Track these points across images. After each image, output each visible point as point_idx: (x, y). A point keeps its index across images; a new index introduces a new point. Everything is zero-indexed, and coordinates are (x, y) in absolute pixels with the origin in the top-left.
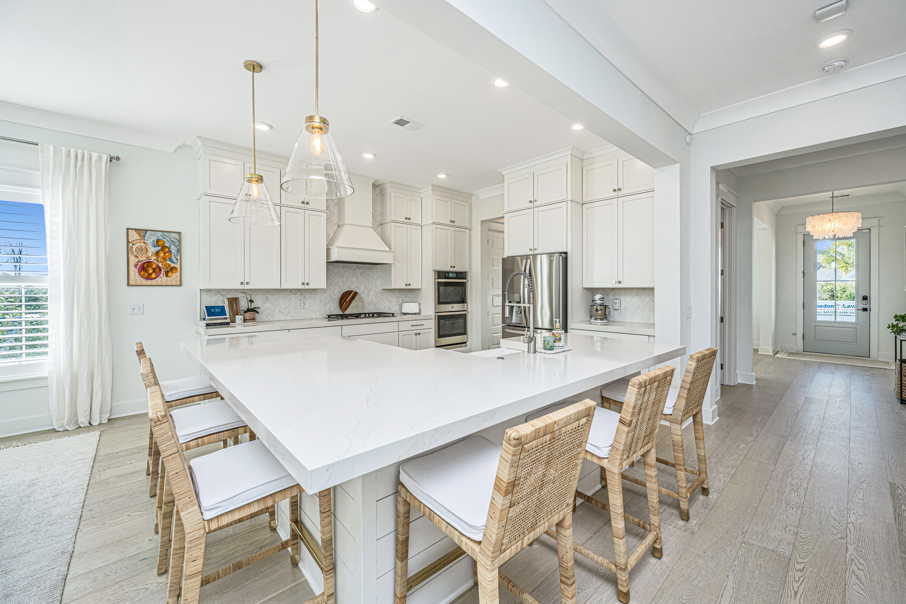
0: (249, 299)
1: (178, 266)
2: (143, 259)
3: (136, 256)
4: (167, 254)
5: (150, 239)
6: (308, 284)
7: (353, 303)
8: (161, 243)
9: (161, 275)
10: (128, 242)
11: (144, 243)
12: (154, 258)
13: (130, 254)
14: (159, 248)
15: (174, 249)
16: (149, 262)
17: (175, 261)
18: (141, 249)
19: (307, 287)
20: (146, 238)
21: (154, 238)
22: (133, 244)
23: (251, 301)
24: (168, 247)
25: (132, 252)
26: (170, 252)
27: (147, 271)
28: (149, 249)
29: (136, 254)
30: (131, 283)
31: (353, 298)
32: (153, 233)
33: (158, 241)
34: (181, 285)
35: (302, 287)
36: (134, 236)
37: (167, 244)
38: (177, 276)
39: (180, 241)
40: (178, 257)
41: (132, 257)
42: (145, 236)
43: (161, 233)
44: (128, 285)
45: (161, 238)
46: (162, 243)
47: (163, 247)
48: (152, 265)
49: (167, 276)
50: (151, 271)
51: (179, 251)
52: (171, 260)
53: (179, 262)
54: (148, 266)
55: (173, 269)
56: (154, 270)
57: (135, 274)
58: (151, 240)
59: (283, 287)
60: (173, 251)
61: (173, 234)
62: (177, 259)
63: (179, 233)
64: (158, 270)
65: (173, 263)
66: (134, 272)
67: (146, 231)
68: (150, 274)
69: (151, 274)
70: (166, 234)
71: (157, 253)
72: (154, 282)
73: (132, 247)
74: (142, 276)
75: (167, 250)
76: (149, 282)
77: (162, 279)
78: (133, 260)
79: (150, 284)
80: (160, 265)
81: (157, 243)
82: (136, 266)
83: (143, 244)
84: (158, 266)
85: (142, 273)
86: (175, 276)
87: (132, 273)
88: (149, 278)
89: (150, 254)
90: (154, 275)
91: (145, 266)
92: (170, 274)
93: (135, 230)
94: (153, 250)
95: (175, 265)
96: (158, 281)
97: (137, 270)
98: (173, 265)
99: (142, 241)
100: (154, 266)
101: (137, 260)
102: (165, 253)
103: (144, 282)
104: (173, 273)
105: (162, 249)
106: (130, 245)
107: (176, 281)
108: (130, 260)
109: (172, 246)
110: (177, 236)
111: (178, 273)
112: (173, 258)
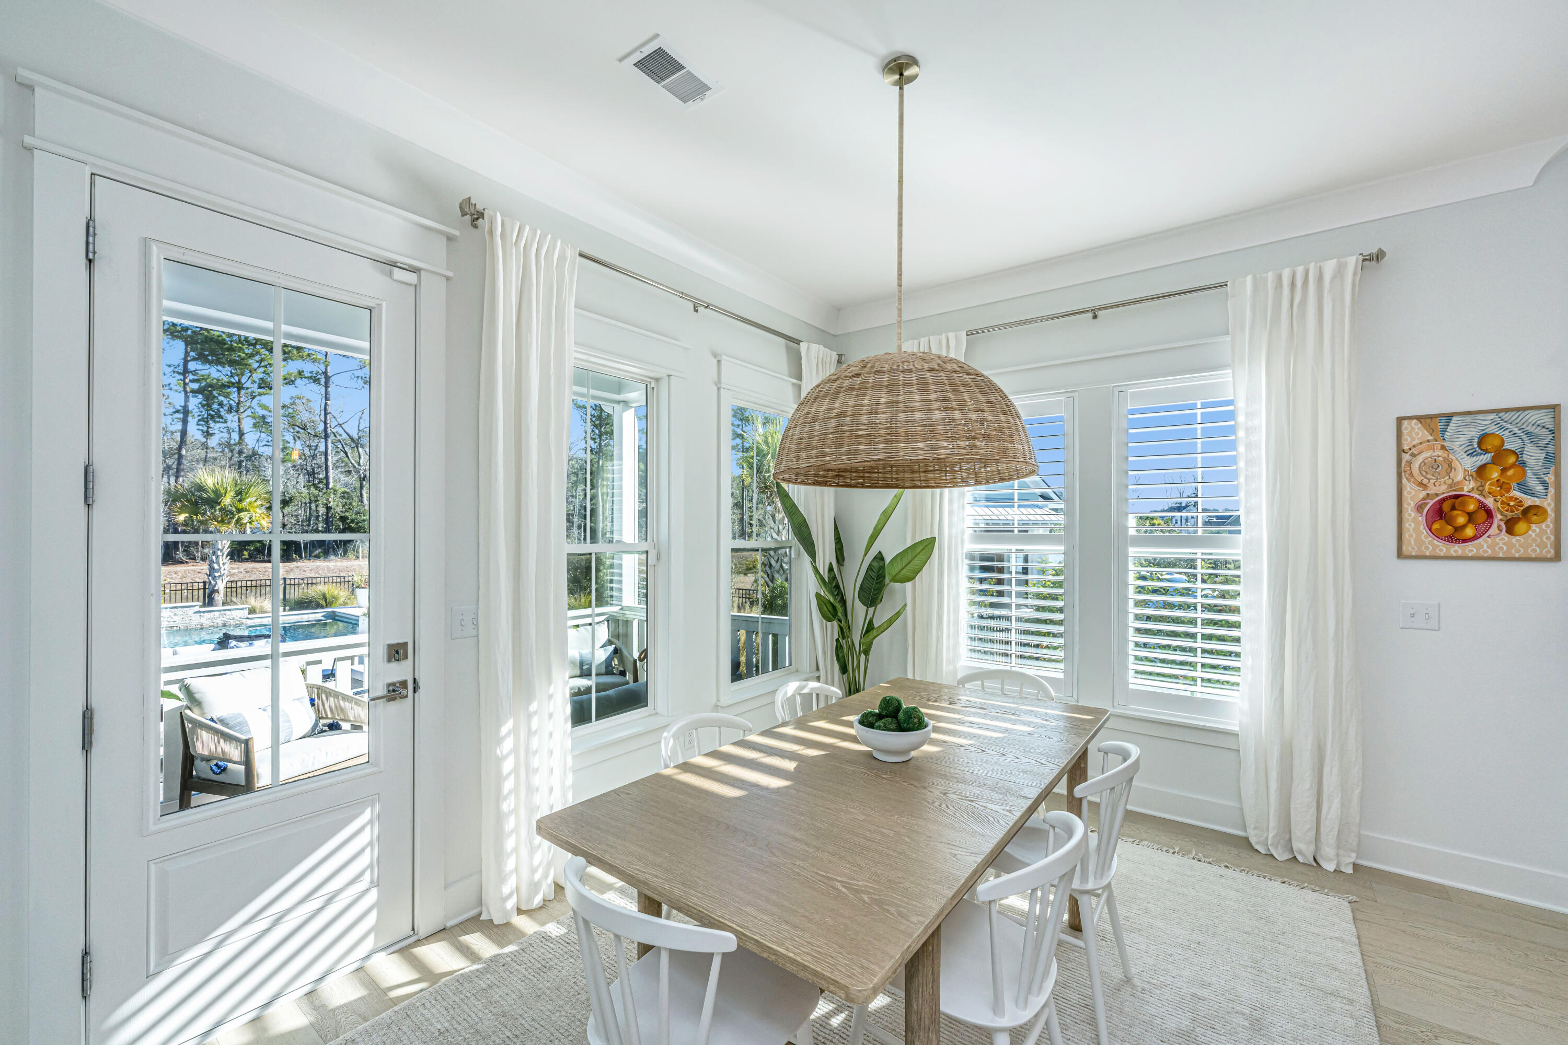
1: (1548, 504)
2: (1441, 489)
3: (1421, 484)
4: (1510, 473)
5: (1461, 437)
8: (1491, 444)
9: (1494, 530)
10: (1400, 451)
11: (1443, 447)
12: (1472, 484)
13: (1404, 481)
14: (1486, 458)
15: (1533, 456)
16: (1457, 497)
17: (1540, 488)
18: (1435, 465)
20: (1447, 435)
21: (1475, 433)
22: (1413, 455)
24: (1514, 453)
25: (1411, 475)
26: (1521, 464)
27: (1450, 521)
28: (1456, 464)
29: (1420, 478)
30: (1406, 549)
32: (1468, 419)
33: (1482, 439)
34: (1557, 557)
36: (1415, 433)
37: (1512, 445)
38: (1543, 532)
39: (1555, 432)
40: (1550, 478)
41: (1410, 488)
42: (1444, 431)
43: (1492, 416)
44: (1400, 555)
45: (1492, 429)
46: (1496, 442)
47: (1500, 454)
48: (1464, 504)
49: (1510, 531)
50: (1461, 520)
51: (1552, 459)
52: (1524, 488)
53: (1552, 491)
54: (1453, 508)
55: (1529, 513)
56: (1471, 516)
57: (1416, 529)
58: (1463, 439)
60: (1530, 462)
61: (1532, 412)
62: (1545, 484)
63: (1554, 409)
64: (1482, 515)
65: (1533, 495)
66: (1415, 524)
67: (1449, 417)
68: (1460, 529)
69: (1463, 527)
70: (1506, 416)
71: (1481, 471)
72: (1470, 549)
73: (1410, 463)
74: (1437, 535)
75: (1512, 459)
76: (1456, 549)
77: (1495, 540)
78: (1413, 494)
79: (1460, 552)
80: (1489, 502)
81: (1479, 444)
82: (1419, 508)
83: (1440, 453)
84: (1483, 507)
85: (1436, 526)
86: (1537, 532)
87: (1409, 526)
88: (1455, 538)
89: (1460, 477)
90: (1469, 532)
91: (1446, 507)
92: (1521, 526)
93: (1419, 418)
94: (1467, 463)
95: (1537, 502)
96: (1484, 545)
97: (1422, 519)
98: (1529, 501)
99: (1438, 444)
100: (1472, 507)
101: (1423, 494)
102: (1504, 470)
103: (1443, 548)
104: (1530, 522)
105: (1496, 460)
106: (1406, 457)
107: (1542, 545)
108: (1405, 493)
109: (1530, 449)
110: (1545, 418)
111: (1550, 521)
112: (1533, 482)
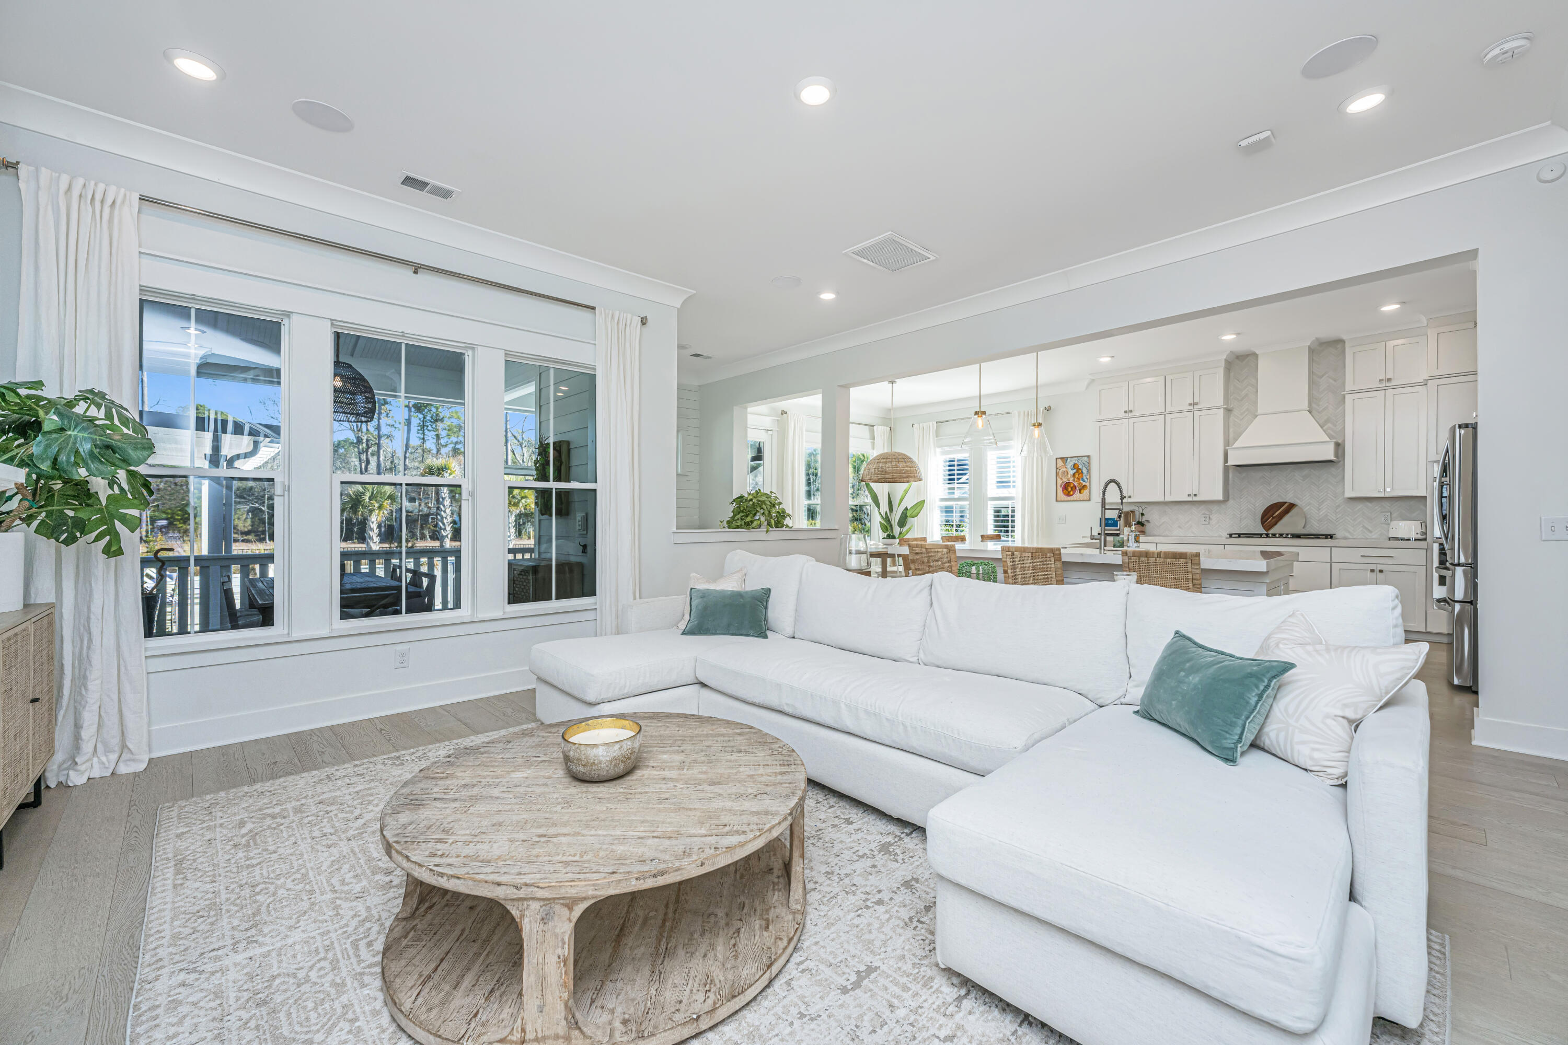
0: (1141, 512)
1: (1087, 484)
2: (1065, 480)
3: (1061, 479)
4: (1080, 475)
5: (1070, 464)
6: (1195, 495)
7: (1286, 519)
8: (1076, 466)
9: (1077, 492)
10: (1057, 469)
11: (1067, 468)
12: (1072, 479)
14: (1075, 471)
15: (1085, 470)
16: (1069, 483)
17: (1086, 480)
18: (1065, 473)
19: (1195, 499)
21: (1072, 463)
22: (1059, 470)
23: (1143, 514)
24: (1081, 469)
25: (1059, 476)
26: (1082, 473)
27: (1067, 490)
28: (1069, 472)
29: (1061, 477)
30: (1059, 499)
31: (1287, 511)
32: (1071, 459)
33: (1074, 465)
34: (1089, 500)
35: (1190, 499)
36: (1060, 463)
37: (1080, 467)
39: (1089, 463)
41: (1058, 479)
42: (1066, 463)
43: (1076, 459)
44: (1057, 501)
45: (1076, 462)
46: (1078, 466)
47: (1078, 469)
48: (1070, 485)
49: (1080, 493)
50: (1070, 489)
51: (1089, 472)
52: (1082, 479)
53: (1088, 480)
54: (1068, 486)
55: (1084, 487)
56: (1072, 488)
57: (1060, 493)
59: (1168, 499)
60: (1084, 472)
61: (1083, 458)
62: (1087, 478)
63: (1089, 456)
64: (1074, 488)
65: (1084, 481)
66: (1060, 490)
67: (1068, 458)
68: (1069, 492)
70: (1079, 458)
71: (1074, 474)
72: (1072, 498)
73: (1059, 472)
74: (1064, 494)
75: (1081, 471)
76: (1069, 498)
77: (1077, 495)
78: (1060, 482)
80: (1076, 484)
81: (1074, 467)
82: (1060, 486)
83: (1065, 469)
84: (1074, 485)
85: (1064, 491)
86: (1086, 492)
87: (1058, 491)
88: (1068, 495)
89: (1069, 476)
90: (1071, 493)
91: (1066, 486)
92: (1083, 491)
93: (1061, 459)
94: (1071, 472)
96: (1075, 497)
98: (1084, 483)
99: (1065, 467)
100: (1072, 486)
103: (1066, 498)
104: (1085, 490)
105: (1077, 472)
107: (1086, 496)
108: (1057, 481)
109: (1084, 468)
110: (1086, 459)
111: (1088, 491)
112: (1085, 478)
